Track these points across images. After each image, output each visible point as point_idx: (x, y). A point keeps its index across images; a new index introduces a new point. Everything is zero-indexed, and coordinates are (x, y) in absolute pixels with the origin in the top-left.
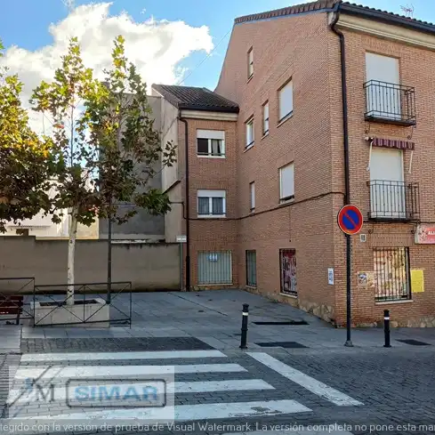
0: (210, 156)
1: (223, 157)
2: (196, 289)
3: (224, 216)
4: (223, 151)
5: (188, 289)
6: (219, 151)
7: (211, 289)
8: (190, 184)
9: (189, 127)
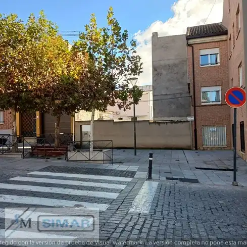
0: (210, 65)
1: (219, 64)
2: (201, 148)
3: (220, 103)
4: (219, 61)
5: (196, 149)
6: (216, 61)
7: (212, 149)
8: (196, 84)
9: (194, 50)
